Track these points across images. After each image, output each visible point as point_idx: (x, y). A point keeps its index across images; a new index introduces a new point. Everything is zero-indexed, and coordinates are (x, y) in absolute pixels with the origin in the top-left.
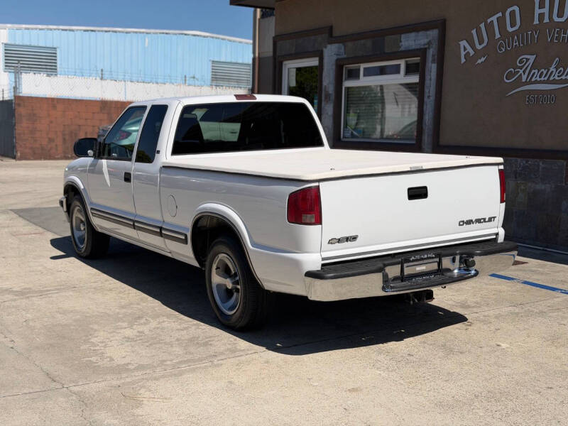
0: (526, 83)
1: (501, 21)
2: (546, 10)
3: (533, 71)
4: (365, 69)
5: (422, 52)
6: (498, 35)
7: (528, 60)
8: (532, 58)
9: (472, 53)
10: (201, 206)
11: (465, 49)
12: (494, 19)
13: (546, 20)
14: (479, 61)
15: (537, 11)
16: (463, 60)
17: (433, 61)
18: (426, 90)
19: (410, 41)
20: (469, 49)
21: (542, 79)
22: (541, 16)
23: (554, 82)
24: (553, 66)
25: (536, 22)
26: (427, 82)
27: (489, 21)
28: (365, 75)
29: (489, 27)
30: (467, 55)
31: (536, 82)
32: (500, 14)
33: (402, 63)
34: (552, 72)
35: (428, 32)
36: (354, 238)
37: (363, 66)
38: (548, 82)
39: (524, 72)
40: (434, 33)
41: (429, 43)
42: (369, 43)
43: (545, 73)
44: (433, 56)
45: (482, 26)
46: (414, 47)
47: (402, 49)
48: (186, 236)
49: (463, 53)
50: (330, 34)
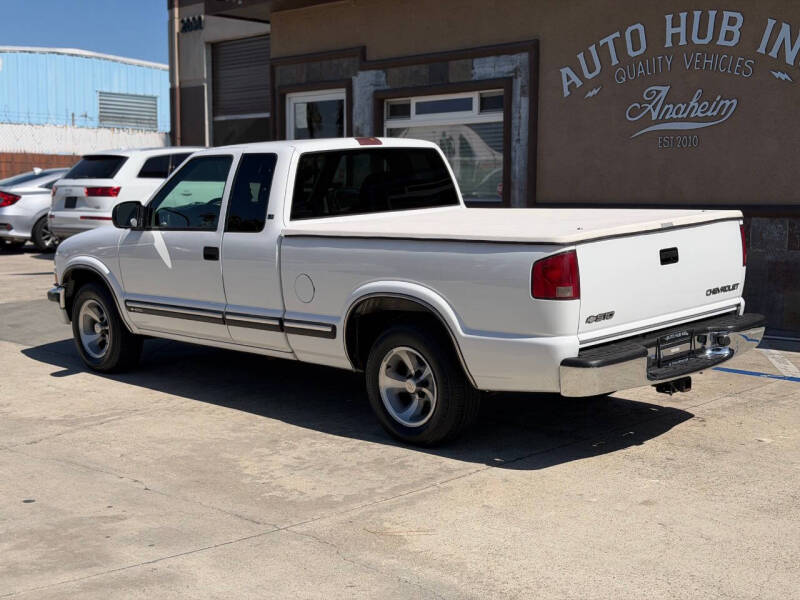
0: (657, 122)
1: (620, 43)
2: (682, 30)
3: (667, 107)
4: (418, 104)
5: (507, 82)
6: (615, 61)
7: (658, 92)
8: (665, 90)
9: (579, 83)
10: (364, 287)
11: (569, 78)
12: (609, 40)
13: (683, 42)
14: (590, 94)
15: (670, 31)
16: (567, 93)
17: (523, 93)
18: (515, 132)
19: (485, 68)
20: (575, 78)
21: (680, 116)
22: (676, 37)
23: (697, 119)
24: (694, 100)
25: (669, 44)
26: (515, 122)
27: (602, 42)
28: (417, 113)
29: (603, 51)
30: (572, 87)
31: (672, 120)
32: (617, 34)
33: (475, 96)
34: (694, 107)
35: (514, 57)
36: (610, 315)
37: (414, 101)
38: (688, 119)
39: (654, 108)
40: (522, 58)
41: (516, 70)
42: (424, 70)
43: (683, 107)
44: (522, 87)
45: (592, 49)
46: (492, 76)
47: (476, 78)
48: (334, 328)
49: (566, 84)
50: (362, 58)
